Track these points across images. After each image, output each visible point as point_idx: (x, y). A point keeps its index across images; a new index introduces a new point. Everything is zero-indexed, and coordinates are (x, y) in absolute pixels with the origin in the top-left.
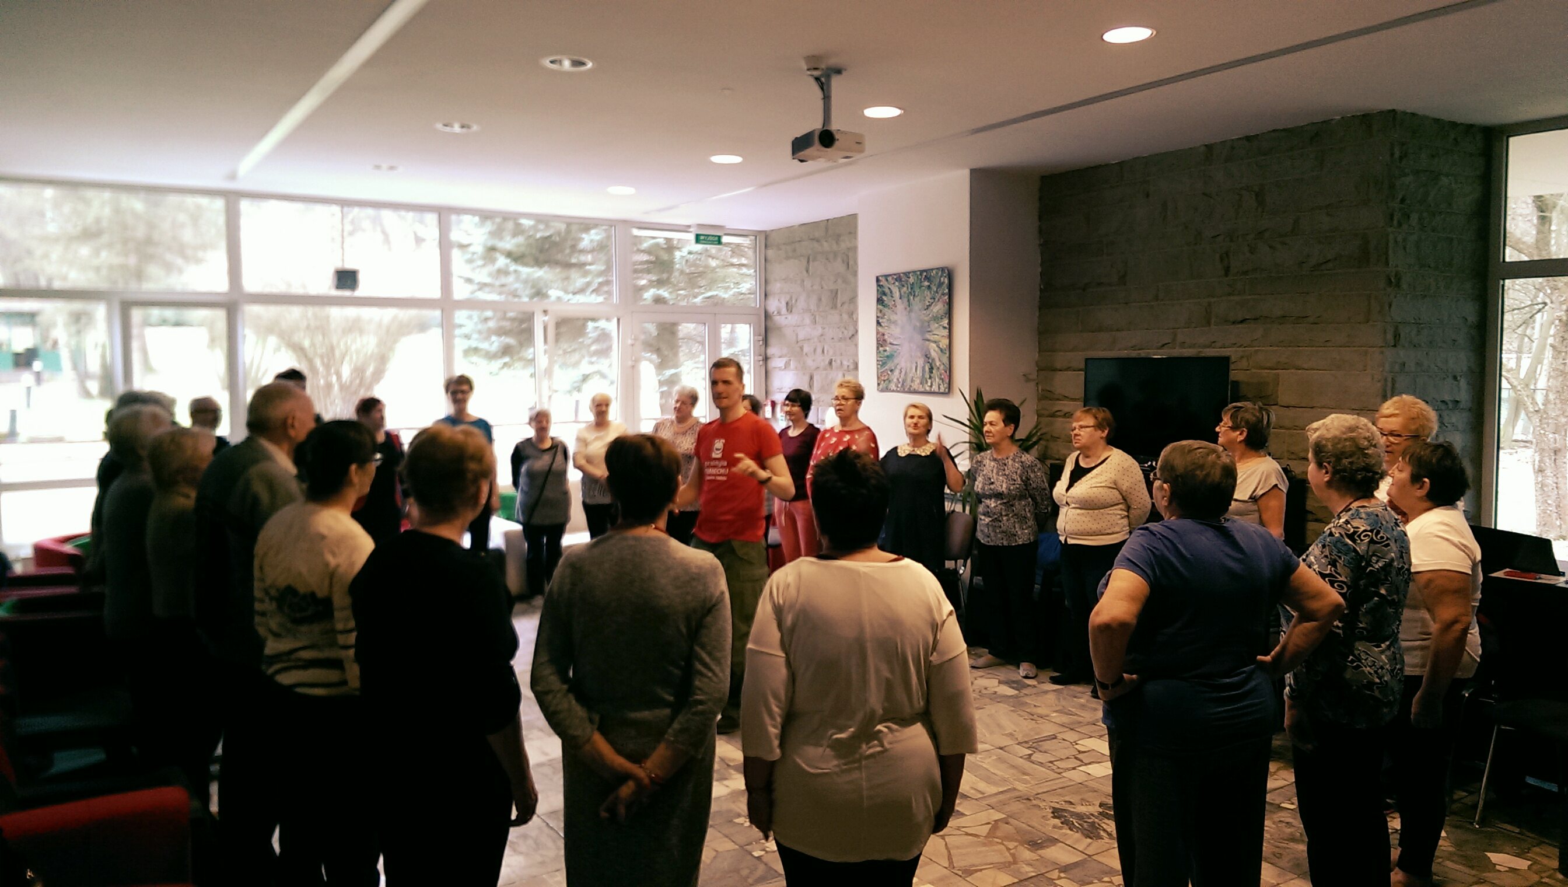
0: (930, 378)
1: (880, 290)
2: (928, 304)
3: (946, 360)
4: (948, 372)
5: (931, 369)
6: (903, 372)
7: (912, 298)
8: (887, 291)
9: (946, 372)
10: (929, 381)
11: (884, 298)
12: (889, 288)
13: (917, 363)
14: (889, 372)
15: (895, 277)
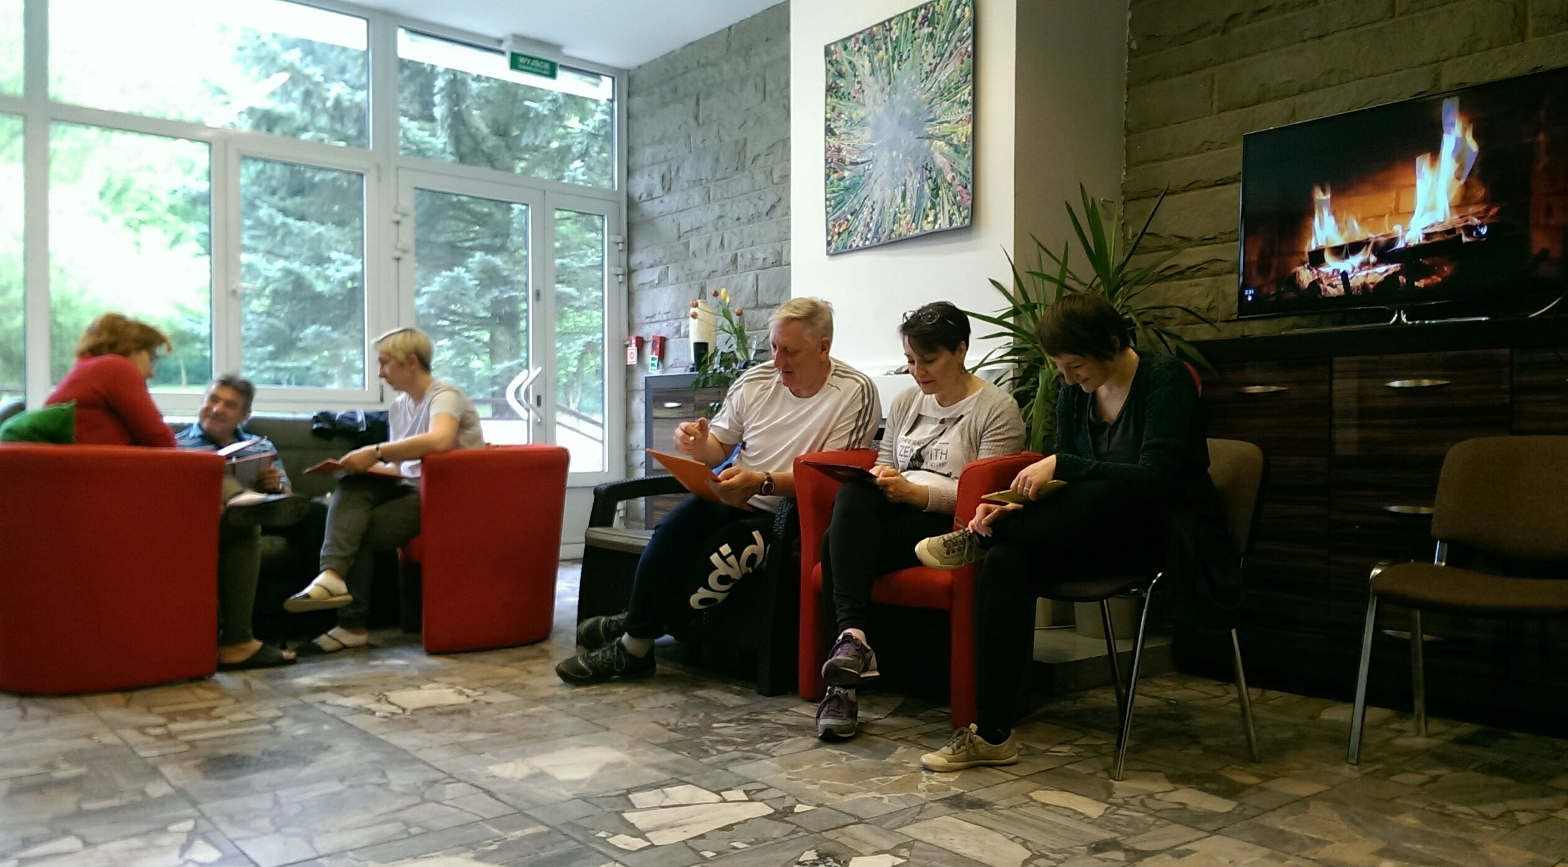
0: (933, 206)
1: (833, 70)
2: (928, 69)
3: (964, 164)
4: (969, 187)
5: (936, 191)
6: (876, 212)
7: (895, 65)
8: (845, 67)
9: (966, 187)
10: (932, 214)
11: (841, 83)
12: (850, 62)
13: (905, 185)
14: (849, 217)
15: (861, 37)
